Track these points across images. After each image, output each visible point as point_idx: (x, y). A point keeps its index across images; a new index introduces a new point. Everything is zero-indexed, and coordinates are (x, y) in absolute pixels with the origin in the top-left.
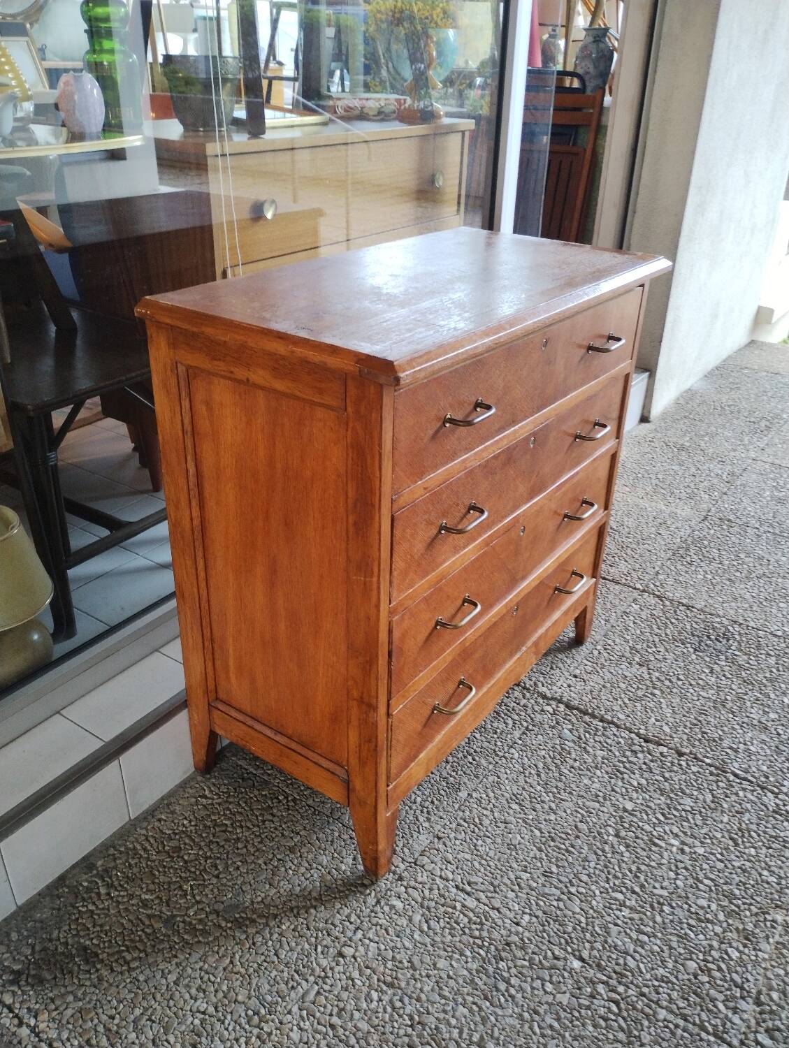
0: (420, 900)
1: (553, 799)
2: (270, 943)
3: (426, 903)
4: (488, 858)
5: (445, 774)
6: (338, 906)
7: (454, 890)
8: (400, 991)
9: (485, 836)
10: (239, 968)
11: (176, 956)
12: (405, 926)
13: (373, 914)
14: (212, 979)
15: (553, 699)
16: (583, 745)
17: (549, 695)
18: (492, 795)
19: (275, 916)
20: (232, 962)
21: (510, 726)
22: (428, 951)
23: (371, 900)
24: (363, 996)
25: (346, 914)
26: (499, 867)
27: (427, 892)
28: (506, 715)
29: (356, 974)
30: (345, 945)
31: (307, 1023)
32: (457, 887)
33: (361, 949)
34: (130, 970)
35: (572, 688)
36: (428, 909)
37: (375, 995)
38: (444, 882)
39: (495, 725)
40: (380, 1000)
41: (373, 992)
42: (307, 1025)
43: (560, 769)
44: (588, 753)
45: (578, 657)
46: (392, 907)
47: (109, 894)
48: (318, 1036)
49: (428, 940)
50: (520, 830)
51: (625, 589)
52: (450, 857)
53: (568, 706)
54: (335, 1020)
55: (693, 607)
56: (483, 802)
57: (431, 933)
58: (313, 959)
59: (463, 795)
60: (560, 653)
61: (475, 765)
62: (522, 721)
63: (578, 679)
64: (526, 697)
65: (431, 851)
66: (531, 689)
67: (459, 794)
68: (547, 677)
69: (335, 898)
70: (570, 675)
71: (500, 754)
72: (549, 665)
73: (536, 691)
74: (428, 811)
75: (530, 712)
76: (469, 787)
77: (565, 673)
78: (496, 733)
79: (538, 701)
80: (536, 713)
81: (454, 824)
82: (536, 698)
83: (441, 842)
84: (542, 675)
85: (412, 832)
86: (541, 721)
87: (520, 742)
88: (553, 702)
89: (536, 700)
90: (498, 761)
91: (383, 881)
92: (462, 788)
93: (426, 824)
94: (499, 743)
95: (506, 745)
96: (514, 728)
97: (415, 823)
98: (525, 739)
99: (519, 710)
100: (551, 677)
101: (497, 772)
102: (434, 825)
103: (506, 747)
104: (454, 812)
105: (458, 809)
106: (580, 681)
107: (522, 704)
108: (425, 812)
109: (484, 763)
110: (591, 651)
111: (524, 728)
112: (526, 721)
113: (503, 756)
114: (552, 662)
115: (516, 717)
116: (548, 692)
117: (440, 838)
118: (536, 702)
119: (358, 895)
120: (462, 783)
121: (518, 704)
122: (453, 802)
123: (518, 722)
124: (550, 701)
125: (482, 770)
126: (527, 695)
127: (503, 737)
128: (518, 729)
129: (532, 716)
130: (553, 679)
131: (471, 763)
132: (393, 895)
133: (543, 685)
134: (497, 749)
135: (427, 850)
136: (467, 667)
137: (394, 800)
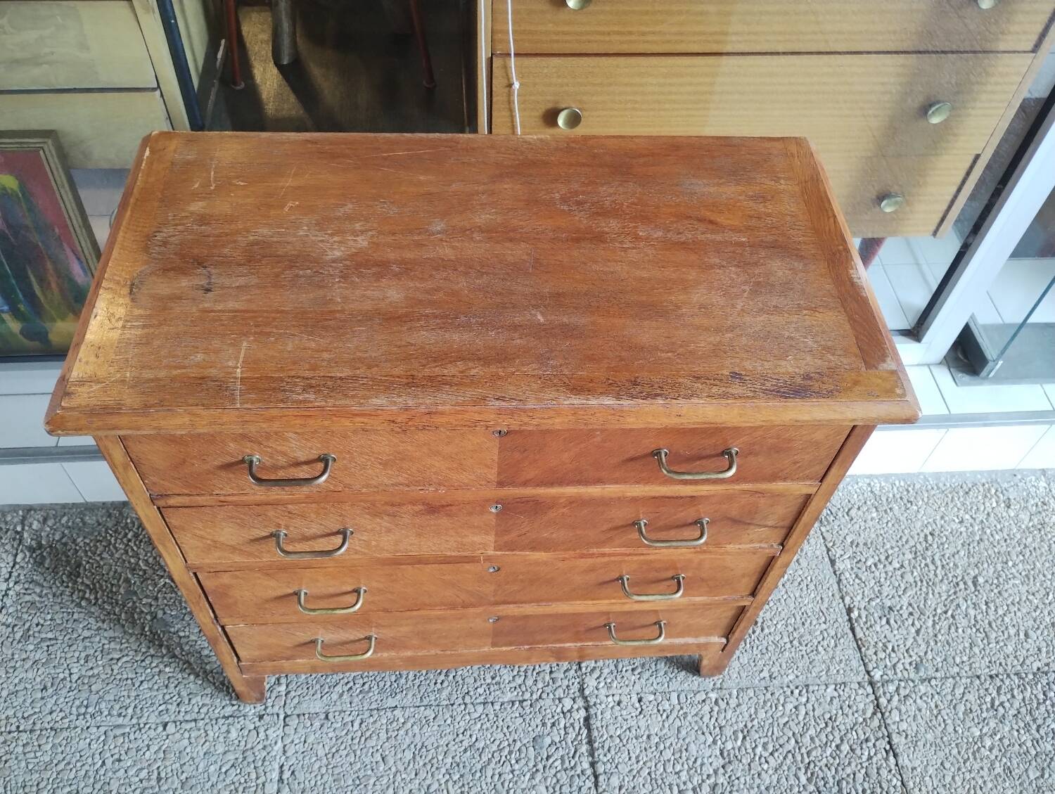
0: (249, 746)
1: (443, 782)
2: (149, 670)
3: (249, 753)
4: (330, 771)
6: (208, 691)
7: (277, 767)
8: (157, 789)
9: (354, 751)
10: (116, 667)
11: (103, 621)
12: (217, 752)
13: (214, 722)
14: (99, 658)
15: (585, 698)
16: (540, 767)
17: (587, 692)
18: (409, 725)
19: (174, 656)
20: (118, 660)
21: (513, 685)
22: (204, 786)
23: (229, 710)
24: (139, 767)
25: (205, 702)
26: (327, 786)
27: (260, 746)
28: (526, 671)
29: (154, 748)
30: (175, 722)
31: (95, 746)
32: (282, 767)
33: (178, 736)
34: (79, 605)
35: (617, 708)
36: (245, 758)
37: (144, 774)
38: (281, 753)
39: (504, 672)
40: (141, 781)
41: (146, 771)
42: (94, 746)
43: (488, 764)
44: (532, 777)
45: (675, 685)
46: (228, 732)
47: (129, 540)
48: (90, 760)
49: (214, 779)
50: (382, 776)
51: (855, 663)
52: (310, 740)
53: (587, 719)
54: (109, 762)
55: (895, 756)
56: (395, 724)
57: (222, 776)
58: (151, 709)
59: (391, 702)
60: (666, 663)
61: (436, 689)
62: (529, 690)
63: (637, 705)
64: (567, 674)
65: (307, 720)
66: (584, 669)
67: (390, 698)
68: (615, 673)
69: (214, 684)
70: (638, 694)
71: (468, 699)
72: (636, 665)
73: (584, 676)
74: (351, 688)
75: (548, 690)
76: (404, 701)
77: (637, 687)
78: (493, 678)
79: (571, 687)
80: (551, 696)
81: (351, 718)
82: (573, 684)
83: (322, 722)
84: (614, 668)
85: (319, 692)
86: (544, 708)
87: (497, 707)
88: (580, 703)
89: (571, 684)
90: (457, 704)
91: (252, 706)
92: (398, 696)
93: (335, 696)
94: (480, 691)
95: (483, 697)
96: (513, 689)
97: (329, 687)
98: (505, 709)
99: (543, 679)
100: (619, 677)
101: (441, 713)
102: (338, 703)
103: (481, 699)
104: (365, 709)
105: (371, 710)
106: (637, 709)
107: (553, 676)
108: (349, 686)
109: (445, 694)
110: (699, 692)
111: (521, 699)
112: (531, 695)
113: (466, 704)
114: (643, 666)
115: (530, 682)
116: (591, 689)
117: (327, 717)
118: (568, 686)
119: (226, 698)
120: (404, 692)
121: (551, 672)
122: (376, 701)
123: (524, 689)
124: (580, 699)
125: (434, 698)
126: (572, 672)
127: (492, 689)
128: (516, 693)
129: (544, 696)
130: (616, 682)
131: (435, 684)
132: (241, 723)
133: (598, 678)
134: (472, 693)
135: (307, 716)
136: (381, 631)
137: (254, 672)
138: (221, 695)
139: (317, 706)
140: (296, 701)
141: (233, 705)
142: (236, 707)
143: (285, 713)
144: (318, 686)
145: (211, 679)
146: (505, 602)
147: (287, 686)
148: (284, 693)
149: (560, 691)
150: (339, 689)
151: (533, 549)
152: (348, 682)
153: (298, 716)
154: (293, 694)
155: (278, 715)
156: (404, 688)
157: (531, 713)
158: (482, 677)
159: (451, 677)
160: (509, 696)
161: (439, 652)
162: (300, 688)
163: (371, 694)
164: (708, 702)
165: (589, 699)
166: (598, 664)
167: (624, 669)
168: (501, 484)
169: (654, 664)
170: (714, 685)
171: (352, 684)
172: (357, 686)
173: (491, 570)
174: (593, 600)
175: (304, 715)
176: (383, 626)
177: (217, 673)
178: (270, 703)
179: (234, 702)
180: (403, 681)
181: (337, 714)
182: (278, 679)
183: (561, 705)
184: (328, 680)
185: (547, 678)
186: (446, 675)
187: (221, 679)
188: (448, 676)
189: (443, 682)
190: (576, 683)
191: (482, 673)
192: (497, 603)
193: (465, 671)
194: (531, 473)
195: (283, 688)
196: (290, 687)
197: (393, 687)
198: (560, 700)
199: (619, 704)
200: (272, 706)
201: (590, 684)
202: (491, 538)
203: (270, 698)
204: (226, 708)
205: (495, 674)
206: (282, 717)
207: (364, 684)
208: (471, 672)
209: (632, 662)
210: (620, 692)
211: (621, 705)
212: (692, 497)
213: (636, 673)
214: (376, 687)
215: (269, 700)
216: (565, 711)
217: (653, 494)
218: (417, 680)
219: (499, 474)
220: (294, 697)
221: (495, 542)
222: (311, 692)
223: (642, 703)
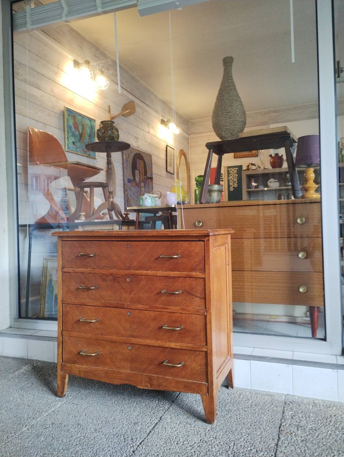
2: (40, 388)
11: (38, 379)
17: (162, 418)
19: (49, 387)
20: (35, 385)
25: (48, 395)
34: (35, 376)
45: (196, 423)
51: (275, 434)
60: (197, 418)
64: (159, 413)
72: (185, 416)
79: (158, 416)
91: (59, 398)
110: (204, 426)
114: (188, 417)
116: (165, 417)
126: (161, 413)
133: (169, 416)
136: (100, 349)
137: (64, 370)
138: (53, 395)
145: (54, 392)
151: (138, 303)
167: (180, 416)
168: (129, 268)
174: (157, 340)
178: (64, 399)
179: (55, 397)
182: (71, 396)
187: (56, 393)
192: (131, 336)
194: (135, 264)
202: (128, 295)
216: (152, 420)
219: (128, 263)
221: (129, 298)
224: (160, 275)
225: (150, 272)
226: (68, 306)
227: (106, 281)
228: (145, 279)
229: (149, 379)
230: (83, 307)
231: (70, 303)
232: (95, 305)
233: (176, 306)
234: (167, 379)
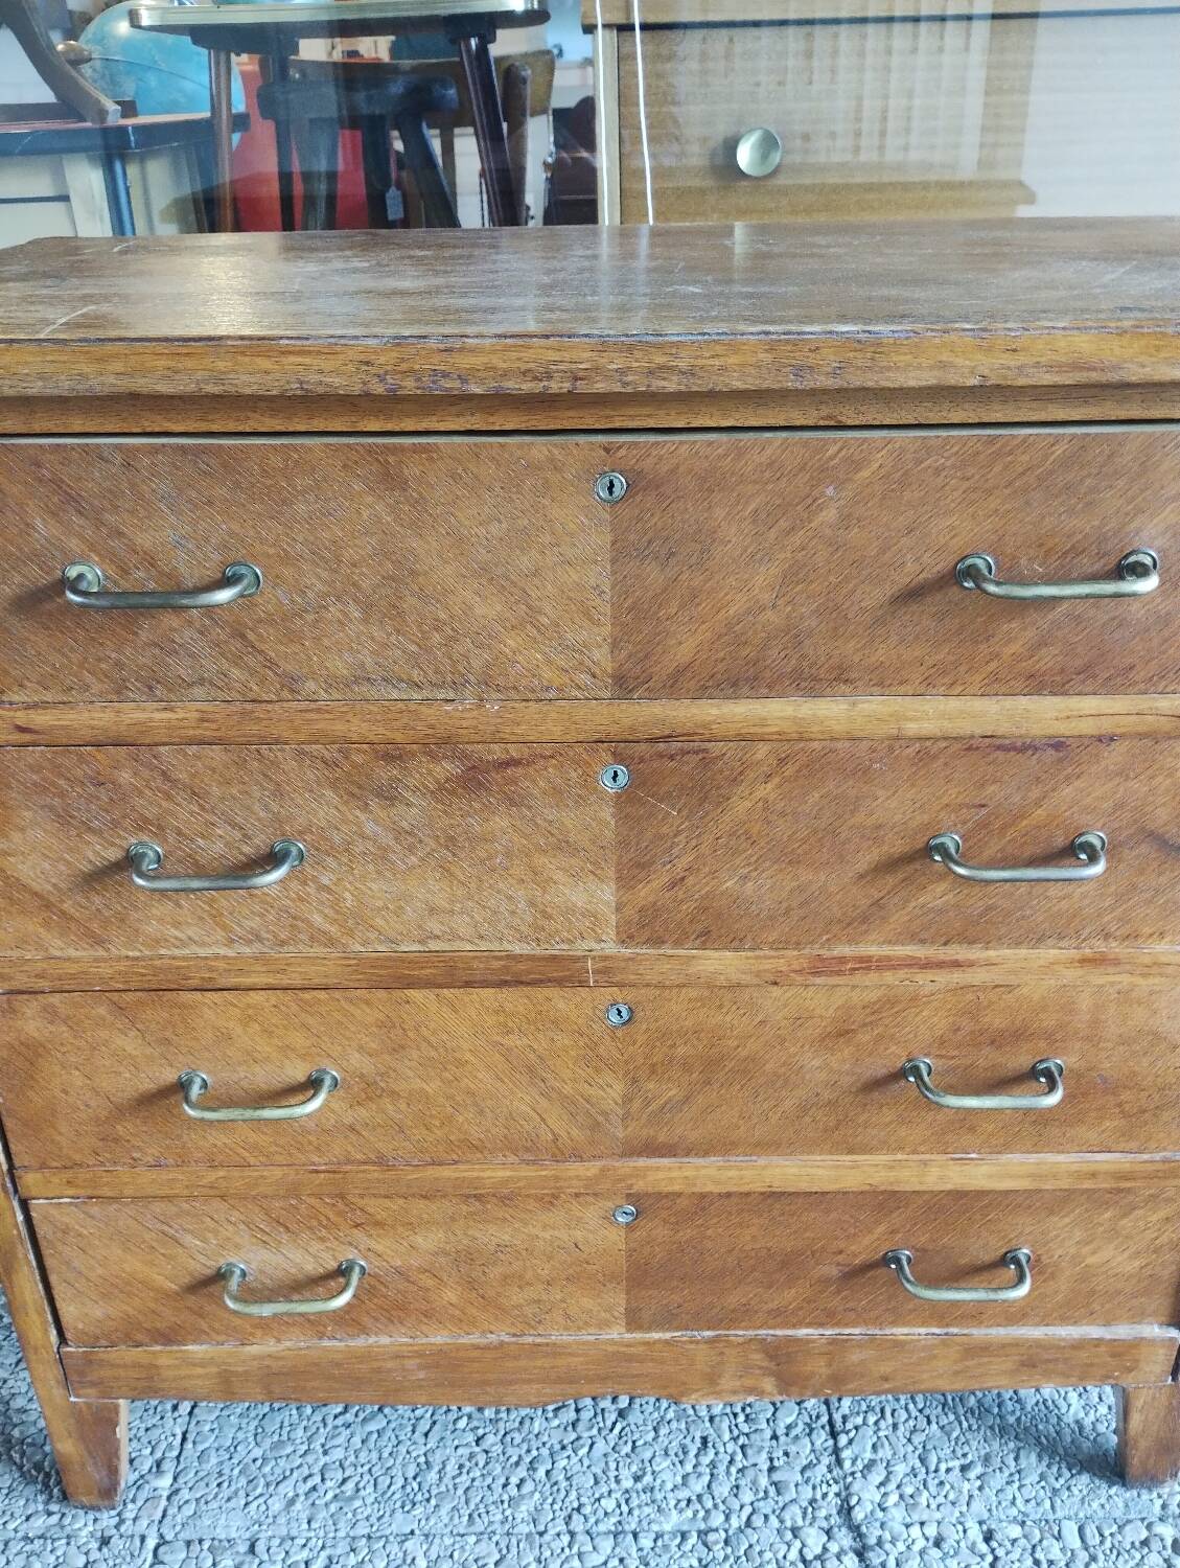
5: (437, 1459)
15: (856, 1530)
17: (858, 1515)
21: (684, 1494)
28: (713, 1465)
35: (935, 1553)
39: (662, 1464)
45: (1068, 1505)
59: (400, 1523)
60: (1040, 1456)
61: (505, 1497)
62: (722, 1507)
63: (983, 1547)
64: (808, 1474)
65: (205, 1553)
66: (847, 1464)
67: (399, 1514)
68: (922, 1475)
69: (20, 1467)
70: (981, 1523)
71: (577, 1524)
72: (970, 1457)
73: (849, 1479)
74: (314, 1488)
75: (766, 1507)
76: (432, 1522)
77: (978, 1506)
78: (637, 1479)
79: (820, 1502)
80: (774, 1522)
81: (305, 1554)
82: (825, 1496)
83: (239, 1559)
84: (918, 1464)
85: (242, 1493)
86: (757, 1549)
87: (646, 1542)
88: (844, 1539)
89: (819, 1496)
90: (552, 1532)
91: (91, 1516)
92: (419, 1511)
93: (276, 1505)
94: (609, 1504)
95: (614, 1520)
96: (683, 1504)
97: (268, 1485)
98: (666, 1547)
99: (754, 1482)
100: (932, 1484)
101: (514, 1550)
102: (282, 1520)
103: (609, 1524)
104: (342, 1534)
105: (354, 1538)
106: (982, 1557)
107: (776, 1477)
108: (310, 1484)
109: (525, 1509)
110: (1129, 1521)
111: (703, 1526)
112: (727, 1518)
113: (572, 1534)
114: (987, 1459)
115: (723, 1489)
116: (869, 1508)
117: (252, 1550)
118: (812, 1501)
119: (40, 1498)
120: (433, 1502)
121: (771, 1469)
122: (367, 1519)
123: (709, 1504)
124: (844, 1530)
125: (499, 1517)
126: (822, 1469)
127: (635, 1502)
128: (689, 1513)
129: (758, 1521)
130: (925, 1494)
131: (505, 1486)
132: (59, 1553)
133: (882, 1484)
134: (587, 1510)
135: (206, 1545)
136: (373, 1245)
137: (93, 1384)
138: (30, 1491)
139: (232, 1525)
140: (189, 1510)
141: (50, 1514)
142: (55, 1519)
143: (161, 1536)
144: (243, 1481)
145: (16, 1457)
146: (651, 1149)
147: (175, 1479)
148: (165, 1494)
149: (796, 1510)
150: (287, 1489)
151: (706, 939)
152: (310, 1475)
153: (188, 1543)
154: (185, 1494)
155: (143, 1539)
156: (434, 1492)
157: (726, 1558)
158: (612, 1474)
159: (541, 1473)
160: (672, 1521)
161: (507, 1339)
162: (203, 1484)
163: (357, 1503)
164: (1156, 1545)
165: (864, 1529)
166: (881, 1454)
167: (943, 1467)
168: (624, 685)
169: (1012, 1456)
170: (1164, 1507)
171: (317, 1479)
172: (329, 1484)
173: (615, 1019)
174: (851, 1151)
175: (201, 1541)
176: (378, 1224)
177: (33, 1445)
178: (129, 1515)
179: (54, 1507)
180: (433, 1476)
181: (276, 1542)
182: (159, 1464)
183: (797, 1544)
184: (267, 1469)
185: (764, 1481)
186: (532, 1467)
187: (38, 1457)
188: (535, 1470)
189: (522, 1481)
190: (831, 1495)
191: (613, 1465)
192: (633, 1150)
193: (575, 1460)
194: (684, 646)
195: (165, 1482)
196: (181, 1481)
197: (409, 1489)
198: (795, 1531)
199: (938, 1543)
200: (135, 1520)
201: (866, 1496)
202: (606, 894)
203: (133, 1501)
204: (32, 1519)
205: (643, 1470)
206: (151, 1543)
207: (344, 1481)
208: (586, 1462)
209: (959, 1453)
210: (938, 1516)
211: (945, 1546)
212: (1058, 745)
213: (972, 1474)
214: (370, 1489)
215: (130, 1506)
216: (809, 1557)
217: (966, 727)
218: (464, 1477)
219: (615, 645)
220: (187, 1502)
221: (618, 909)
222: (226, 1492)
223: (994, 1544)
224: (928, 727)
225: (831, 712)
226: (30, 1008)
227: (389, 796)
228: (782, 761)
229: (771, 1358)
230: (183, 1006)
231: (44, 984)
232: (298, 982)
233: (1039, 940)
234: (898, 1345)
